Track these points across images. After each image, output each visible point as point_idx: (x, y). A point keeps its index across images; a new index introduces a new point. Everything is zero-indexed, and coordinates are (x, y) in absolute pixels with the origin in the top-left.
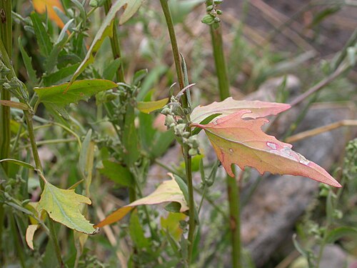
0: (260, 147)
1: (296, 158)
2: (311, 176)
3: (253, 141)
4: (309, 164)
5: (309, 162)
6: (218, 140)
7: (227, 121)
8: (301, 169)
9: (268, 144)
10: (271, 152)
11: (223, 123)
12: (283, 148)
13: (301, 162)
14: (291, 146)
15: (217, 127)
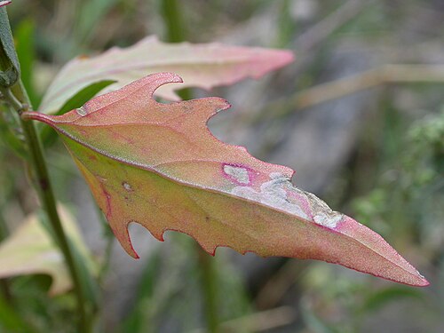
0: (204, 180)
1: (305, 207)
2: (344, 259)
3: (186, 163)
4: (340, 224)
5: (338, 217)
6: (93, 158)
7: (113, 106)
8: (319, 241)
9: (228, 169)
10: (235, 192)
11: (102, 111)
12: (267, 178)
13: (318, 220)
14: (290, 172)
15: (87, 123)
